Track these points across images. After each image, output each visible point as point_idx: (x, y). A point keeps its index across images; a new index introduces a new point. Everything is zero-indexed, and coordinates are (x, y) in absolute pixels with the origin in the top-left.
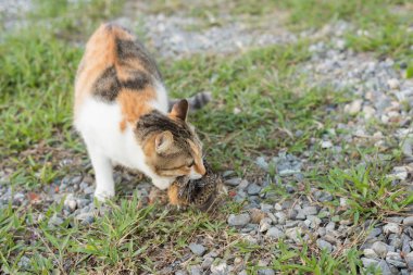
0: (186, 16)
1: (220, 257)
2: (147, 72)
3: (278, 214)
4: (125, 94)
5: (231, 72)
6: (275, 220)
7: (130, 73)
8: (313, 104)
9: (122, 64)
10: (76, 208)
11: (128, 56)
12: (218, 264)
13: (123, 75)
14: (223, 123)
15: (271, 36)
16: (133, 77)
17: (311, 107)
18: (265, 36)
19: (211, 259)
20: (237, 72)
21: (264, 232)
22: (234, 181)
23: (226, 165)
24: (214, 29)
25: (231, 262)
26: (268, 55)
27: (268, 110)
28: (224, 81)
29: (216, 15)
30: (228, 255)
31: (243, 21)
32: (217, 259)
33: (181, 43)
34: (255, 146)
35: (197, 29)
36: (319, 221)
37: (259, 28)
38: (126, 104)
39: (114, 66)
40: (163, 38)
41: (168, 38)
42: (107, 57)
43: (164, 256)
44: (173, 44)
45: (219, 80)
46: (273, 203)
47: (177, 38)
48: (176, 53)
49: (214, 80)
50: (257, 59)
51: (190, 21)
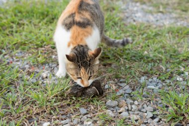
0: (150, 6)
1: (91, 118)
2: (91, 20)
3: (133, 106)
4: (75, 28)
5: (154, 34)
6: (130, 108)
7: (81, 18)
8: (185, 58)
9: (79, 13)
10: (47, 78)
11: (84, 10)
12: (88, 121)
13: (78, 18)
14: (134, 56)
15: (186, 22)
16: (81, 21)
17: (183, 59)
18: (182, 22)
19: (86, 118)
20: (157, 35)
21: (120, 113)
22: (122, 85)
23: (123, 77)
24: (160, 14)
25: (95, 122)
26: (177, 31)
27: (160, 56)
28: (148, 38)
29: (165, 8)
30: (95, 119)
31: (176, 13)
32: (89, 119)
33: (139, 17)
34: (143, 71)
35: (151, 12)
36: (152, 115)
37: (182, 18)
38: (74, 33)
39: (75, 13)
40: (133, 13)
41: (135, 13)
42: (74, 8)
43: (66, 110)
44: (136, 17)
45: (146, 37)
46: (134, 100)
47: (139, 14)
48: (134, 21)
49: (144, 36)
50: (171, 31)
51: (151, 8)
